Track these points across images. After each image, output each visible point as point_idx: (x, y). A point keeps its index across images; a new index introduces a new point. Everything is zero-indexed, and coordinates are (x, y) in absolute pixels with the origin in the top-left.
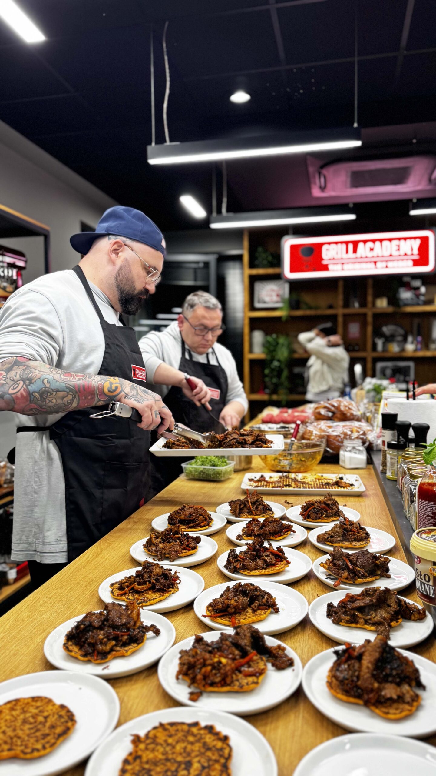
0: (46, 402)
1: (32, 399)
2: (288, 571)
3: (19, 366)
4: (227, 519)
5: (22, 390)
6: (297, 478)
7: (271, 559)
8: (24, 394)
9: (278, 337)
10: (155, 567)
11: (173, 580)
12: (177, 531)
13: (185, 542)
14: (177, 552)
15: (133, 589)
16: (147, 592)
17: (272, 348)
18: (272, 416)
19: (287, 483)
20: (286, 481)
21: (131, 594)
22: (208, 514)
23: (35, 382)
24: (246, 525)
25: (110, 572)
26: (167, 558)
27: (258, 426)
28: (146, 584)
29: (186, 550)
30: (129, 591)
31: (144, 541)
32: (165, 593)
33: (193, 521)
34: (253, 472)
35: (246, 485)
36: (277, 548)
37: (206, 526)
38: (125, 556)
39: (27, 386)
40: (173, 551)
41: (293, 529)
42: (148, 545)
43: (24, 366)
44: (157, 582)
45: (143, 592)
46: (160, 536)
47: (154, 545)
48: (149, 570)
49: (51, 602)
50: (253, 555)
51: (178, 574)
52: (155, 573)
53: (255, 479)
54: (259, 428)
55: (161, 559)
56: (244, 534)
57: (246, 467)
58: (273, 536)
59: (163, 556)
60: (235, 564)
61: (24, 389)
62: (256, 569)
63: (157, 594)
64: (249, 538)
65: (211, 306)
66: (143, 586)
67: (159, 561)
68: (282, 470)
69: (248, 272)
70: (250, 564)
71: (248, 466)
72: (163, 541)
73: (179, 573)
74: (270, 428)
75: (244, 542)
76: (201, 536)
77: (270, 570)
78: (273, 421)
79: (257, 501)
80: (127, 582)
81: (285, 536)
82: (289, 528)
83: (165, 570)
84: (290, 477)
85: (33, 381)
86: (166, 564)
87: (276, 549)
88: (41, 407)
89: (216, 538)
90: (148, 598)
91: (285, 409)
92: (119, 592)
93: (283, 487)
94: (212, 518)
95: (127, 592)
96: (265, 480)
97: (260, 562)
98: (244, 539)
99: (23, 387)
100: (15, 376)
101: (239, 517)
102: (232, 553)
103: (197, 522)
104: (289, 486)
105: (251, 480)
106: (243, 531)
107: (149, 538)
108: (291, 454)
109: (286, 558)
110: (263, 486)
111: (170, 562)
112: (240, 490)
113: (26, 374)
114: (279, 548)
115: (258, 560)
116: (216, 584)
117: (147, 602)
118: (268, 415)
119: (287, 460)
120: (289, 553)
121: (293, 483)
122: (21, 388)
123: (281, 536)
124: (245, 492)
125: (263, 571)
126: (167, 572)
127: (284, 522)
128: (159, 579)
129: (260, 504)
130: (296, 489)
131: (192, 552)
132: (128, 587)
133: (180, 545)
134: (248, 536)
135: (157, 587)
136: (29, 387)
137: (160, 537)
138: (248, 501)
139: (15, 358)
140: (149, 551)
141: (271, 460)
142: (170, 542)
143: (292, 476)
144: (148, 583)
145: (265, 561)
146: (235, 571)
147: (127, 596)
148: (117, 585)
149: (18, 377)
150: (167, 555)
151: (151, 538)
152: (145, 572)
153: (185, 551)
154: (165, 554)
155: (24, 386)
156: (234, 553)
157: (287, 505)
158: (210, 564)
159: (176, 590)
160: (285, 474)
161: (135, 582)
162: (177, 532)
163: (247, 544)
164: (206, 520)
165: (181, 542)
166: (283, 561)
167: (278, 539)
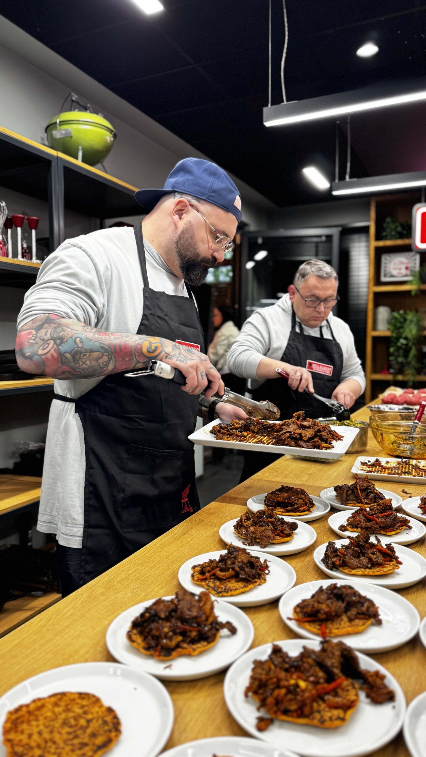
0: (79, 364)
1: (64, 361)
2: (398, 574)
3: (50, 324)
4: (331, 505)
5: (52, 351)
6: (419, 464)
7: (377, 557)
8: (55, 355)
9: (405, 313)
10: (240, 553)
11: (260, 570)
12: (270, 514)
13: (280, 528)
14: (269, 537)
15: (214, 575)
16: (230, 580)
17: (399, 325)
18: (395, 396)
19: (407, 470)
20: (405, 468)
21: (212, 580)
22: (309, 498)
23: (67, 341)
24: (352, 514)
25: (196, 551)
26: (258, 544)
27: (376, 406)
28: (228, 571)
29: (280, 536)
30: (210, 576)
31: (234, 522)
32: (250, 584)
33: (292, 504)
34: (368, 456)
35: (357, 469)
36: (386, 545)
37: (306, 511)
38: (214, 536)
39: (57, 346)
40: (265, 537)
41: (409, 524)
42: (239, 527)
43: (56, 323)
44: (241, 570)
45: (225, 580)
46: (252, 517)
47: (244, 527)
48: (233, 556)
49: (128, 580)
50: (356, 551)
51: (268, 563)
52: (240, 560)
53: (369, 464)
54: (378, 408)
55: (251, 544)
56: (349, 524)
57: (359, 449)
58: (384, 531)
59: (253, 541)
60: (335, 559)
61: (55, 350)
62: (358, 567)
63: (241, 584)
64: (355, 529)
65: (325, 275)
66: (225, 573)
67: (249, 545)
68: (401, 455)
69: (374, 244)
70: (352, 561)
71: (363, 448)
72: (255, 524)
73: (270, 561)
74: (390, 409)
75: (347, 533)
76: (298, 522)
77: (376, 571)
78: (395, 401)
79: (367, 488)
80: (208, 566)
81: (398, 531)
82: (405, 524)
83: (252, 557)
84: (410, 463)
85: (65, 340)
86: (255, 551)
87: (385, 547)
88: (74, 369)
89: (317, 525)
90: (229, 588)
91: (411, 390)
92: (200, 576)
93: (401, 475)
94: (314, 502)
95: (208, 577)
96: (380, 465)
97: (364, 560)
98: (348, 530)
99: (53, 347)
100: (46, 335)
101: (345, 505)
102: (331, 545)
103: (296, 506)
104: (409, 473)
105: (363, 464)
106: (348, 520)
107: (239, 519)
108: (412, 438)
109: (396, 558)
110: (378, 472)
111: (261, 548)
112: (350, 475)
113: (57, 332)
114: (389, 546)
115: (362, 558)
116: (310, 581)
117: (227, 592)
118: (389, 395)
119: (408, 444)
120: (400, 552)
121: (414, 470)
122: (52, 348)
123: (393, 530)
124: (356, 476)
125: (367, 571)
126: (253, 560)
127: (399, 515)
128: (243, 567)
129: (371, 492)
130: (416, 477)
131: (286, 539)
132: (209, 572)
133: (272, 530)
134: (353, 528)
135: (241, 576)
136: (60, 347)
137: (252, 519)
138: (356, 488)
139: (47, 315)
140: (239, 533)
141: (389, 444)
142: (262, 526)
143: (414, 462)
144: (231, 570)
145: (370, 559)
146: (333, 567)
147: (207, 582)
148: (198, 569)
149: (48, 336)
150: (258, 540)
151: (241, 519)
152: (229, 557)
153: (278, 538)
154: (255, 538)
155: (55, 346)
156: (334, 547)
157: (404, 494)
158: (307, 555)
159: (263, 581)
160: (404, 460)
161: (217, 567)
162: (271, 516)
163: (349, 537)
164: (306, 504)
165: (274, 527)
166: (392, 561)
167: (389, 534)
